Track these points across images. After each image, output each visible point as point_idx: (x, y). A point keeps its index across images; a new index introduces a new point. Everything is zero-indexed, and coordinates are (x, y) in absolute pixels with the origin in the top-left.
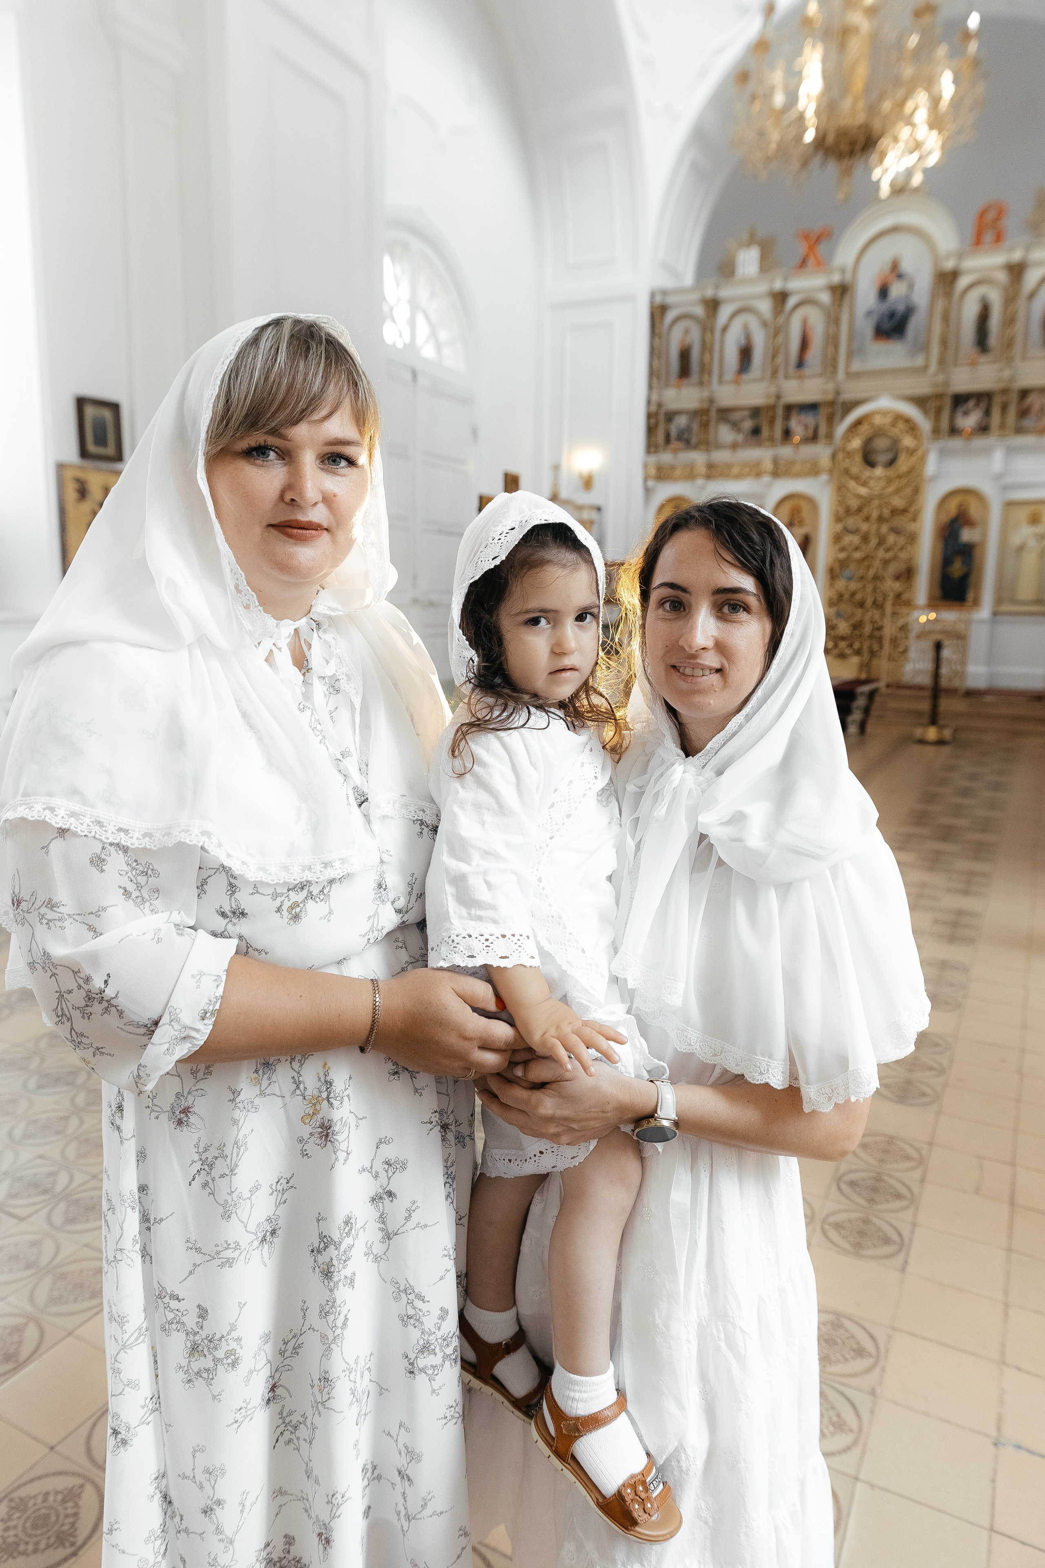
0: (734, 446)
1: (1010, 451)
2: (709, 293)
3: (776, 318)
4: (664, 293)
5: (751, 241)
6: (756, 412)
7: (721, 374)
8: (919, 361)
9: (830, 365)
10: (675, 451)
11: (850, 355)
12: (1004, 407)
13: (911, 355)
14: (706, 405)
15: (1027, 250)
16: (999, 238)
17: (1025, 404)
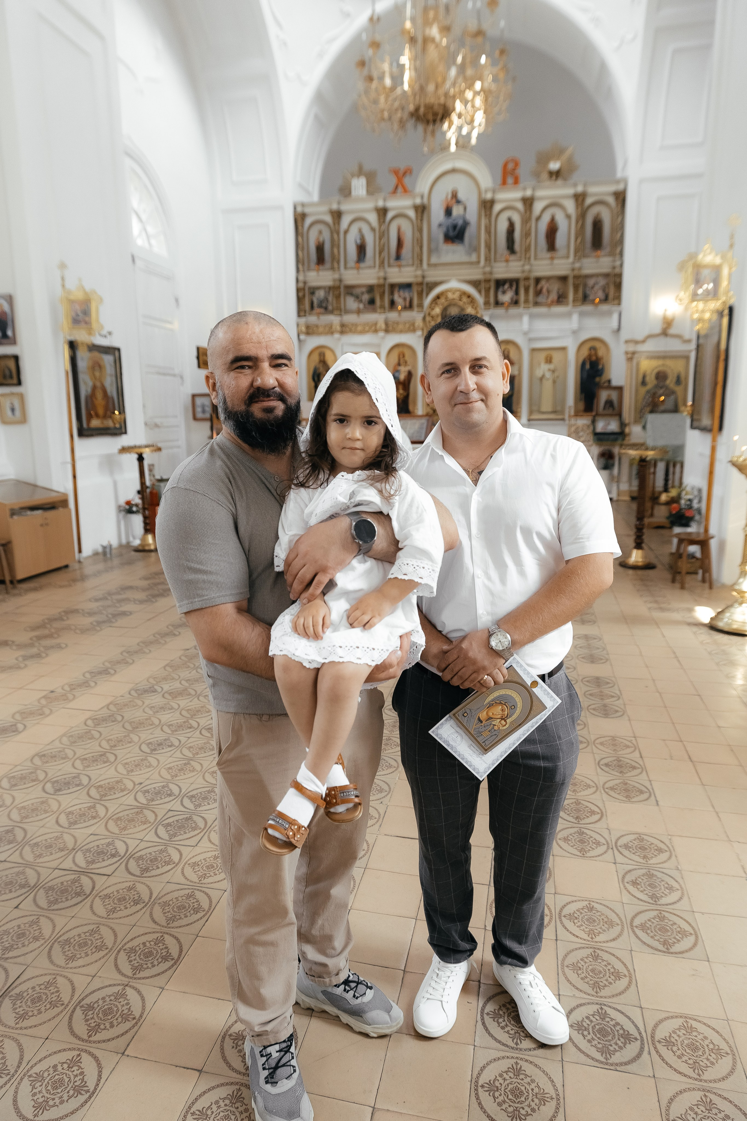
0: (359, 312)
1: (532, 317)
2: (335, 207)
3: (380, 226)
4: (303, 205)
5: (360, 172)
6: (371, 289)
7: (345, 262)
8: (474, 258)
9: (418, 259)
10: (318, 314)
11: (430, 252)
12: (527, 290)
13: (469, 254)
14: (337, 283)
15: (534, 189)
16: (516, 181)
17: (539, 287)
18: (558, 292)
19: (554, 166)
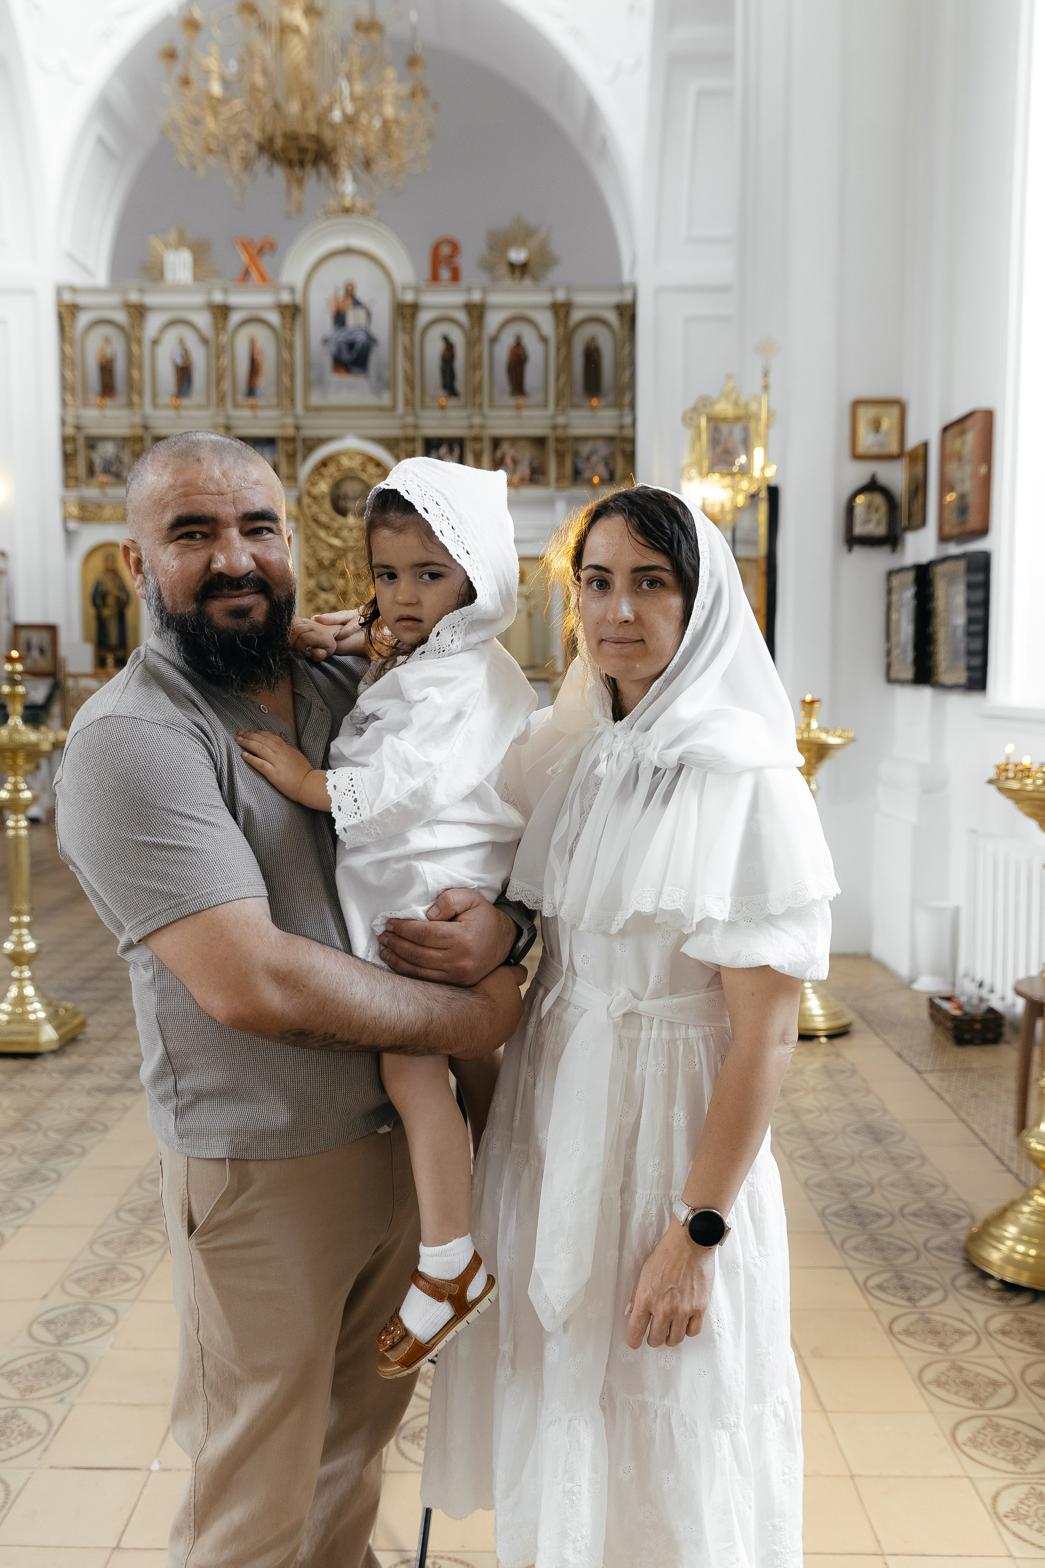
2: (132, 297)
3: (218, 335)
4: (74, 290)
5: (182, 241)
7: (155, 395)
8: (386, 399)
9: (286, 395)
10: (103, 485)
11: (308, 385)
13: (377, 392)
14: (139, 431)
15: (485, 290)
16: (455, 276)
17: (499, 454)
18: (531, 464)
19: (518, 255)
